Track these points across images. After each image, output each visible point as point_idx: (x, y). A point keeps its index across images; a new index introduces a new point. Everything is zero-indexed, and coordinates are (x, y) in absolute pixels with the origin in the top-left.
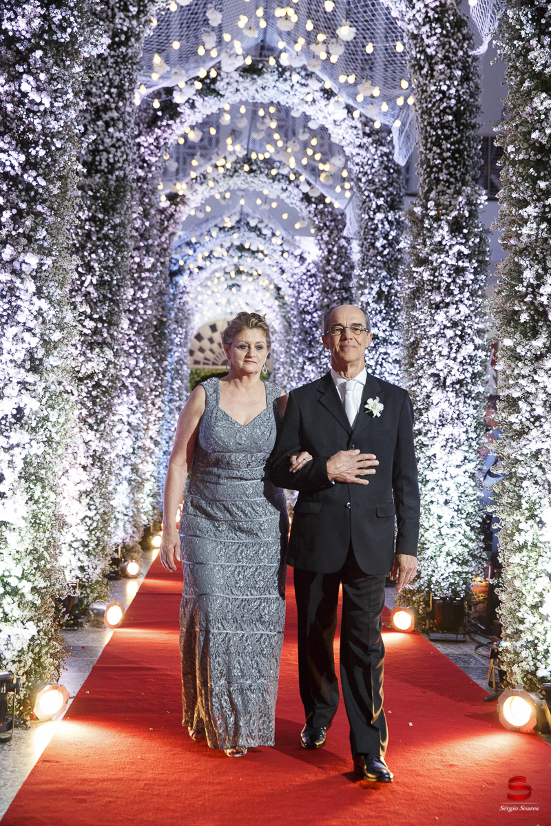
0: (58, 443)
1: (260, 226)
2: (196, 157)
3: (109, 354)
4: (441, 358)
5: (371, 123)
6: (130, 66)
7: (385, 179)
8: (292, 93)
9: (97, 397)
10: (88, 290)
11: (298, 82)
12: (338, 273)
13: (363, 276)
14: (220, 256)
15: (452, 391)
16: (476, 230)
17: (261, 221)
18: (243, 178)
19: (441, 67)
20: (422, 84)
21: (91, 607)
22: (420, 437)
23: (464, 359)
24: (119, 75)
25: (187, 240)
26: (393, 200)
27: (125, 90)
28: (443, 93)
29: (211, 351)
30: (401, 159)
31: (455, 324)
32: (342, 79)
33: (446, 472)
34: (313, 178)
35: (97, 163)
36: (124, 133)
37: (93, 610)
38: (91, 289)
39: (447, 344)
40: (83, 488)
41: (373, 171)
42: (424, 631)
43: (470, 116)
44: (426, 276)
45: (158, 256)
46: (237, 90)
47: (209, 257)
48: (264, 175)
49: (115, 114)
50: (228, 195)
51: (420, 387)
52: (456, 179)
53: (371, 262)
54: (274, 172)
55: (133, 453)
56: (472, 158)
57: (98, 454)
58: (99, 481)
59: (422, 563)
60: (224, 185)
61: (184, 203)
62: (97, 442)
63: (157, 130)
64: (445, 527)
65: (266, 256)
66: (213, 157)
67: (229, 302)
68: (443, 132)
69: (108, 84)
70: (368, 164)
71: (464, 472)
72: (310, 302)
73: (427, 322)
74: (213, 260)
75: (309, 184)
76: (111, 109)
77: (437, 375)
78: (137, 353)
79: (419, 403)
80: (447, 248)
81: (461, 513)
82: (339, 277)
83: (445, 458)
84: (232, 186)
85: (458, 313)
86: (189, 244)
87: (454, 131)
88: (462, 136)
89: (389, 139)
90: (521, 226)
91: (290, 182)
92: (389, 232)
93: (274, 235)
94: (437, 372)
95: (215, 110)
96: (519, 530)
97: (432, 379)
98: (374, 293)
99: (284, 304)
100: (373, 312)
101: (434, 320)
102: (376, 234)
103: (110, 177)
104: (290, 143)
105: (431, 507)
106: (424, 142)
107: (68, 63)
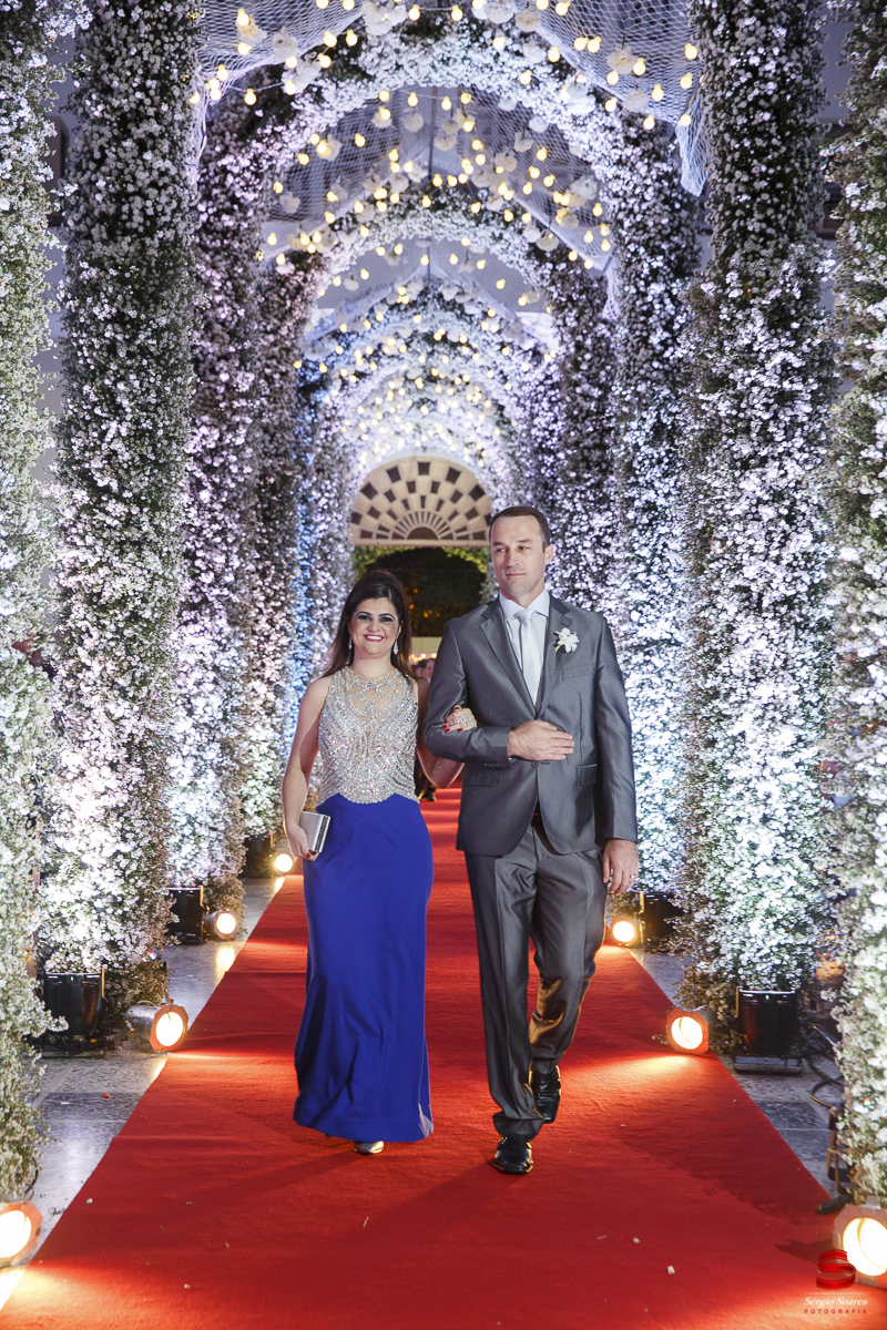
0: (18, 755)
1: (460, 300)
2: (332, 187)
3: (154, 563)
4: (752, 558)
5: (640, 120)
6: (180, 38)
7: (665, 221)
8: (496, 69)
9: (134, 639)
10: (112, 447)
11: (506, 49)
12: (594, 385)
13: (628, 398)
14: (395, 352)
15: (774, 618)
16: (815, 322)
17: (461, 293)
18: (423, 219)
19: (748, 22)
20: (714, 54)
21: (129, 1013)
22: (716, 702)
23: (796, 558)
24: (161, 55)
25: (332, 329)
26: (681, 259)
27: (173, 82)
28: (753, 70)
29: (391, 513)
30: (693, 185)
31: (778, 496)
32: (580, 43)
33: (765, 765)
34: (547, 217)
35: (124, 217)
36: (173, 161)
37: (131, 1019)
38: (118, 446)
39: (763, 533)
40: (110, 801)
41: (644, 207)
42: (726, 1052)
43: (804, 111)
44: (724, 408)
45: (274, 362)
46: (399, 67)
47: (377, 354)
48: (460, 213)
49: (155, 127)
50: (399, 250)
51: (714, 611)
52: (778, 228)
53: (642, 372)
54: (475, 208)
55: (225, 720)
56: (808, 190)
57: (137, 741)
58: (140, 789)
59: (723, 929)
60: (390, 231)
61: (320, 267)
62: (134, 720)
63: (254, 144)
64: (763, 864)
65: (475, 351)
66: (365, 185)
67: (418, 429)
68: (753, 142)
69: (140, 72)
70: (634, 195)
71: (797, 765)
72: (552, 432)
73: (727, 494)
74: (383, 361)
75: (540, 227)
76: (148, 118)
77: (747, 590)
78: (227, 544)
79: (714, 641)
80: (762, 356)
81: (794, 840)
82: (596, 392)
83: (761, 740)
84: (405, 233)
85: (782, 476)
86: (336, 335)
87: (774, 141)
88: (789, 149)
89: (672, 147)
90: (871, 334)
91: (507, 224)
92: (673, 317)
93: (485, 314)
94: (746, 584)
95: (358, 103)
96: (872, 906)
97: (736, 596)
98: (647, 427)
99: (511, 433)
100: (647, 462)
101: (740, 490)
102: (651, 320)
103: (148, 241)
104: (500, 157)
105: (736, 828)
106: (719, 161)
107: (18, 51)
